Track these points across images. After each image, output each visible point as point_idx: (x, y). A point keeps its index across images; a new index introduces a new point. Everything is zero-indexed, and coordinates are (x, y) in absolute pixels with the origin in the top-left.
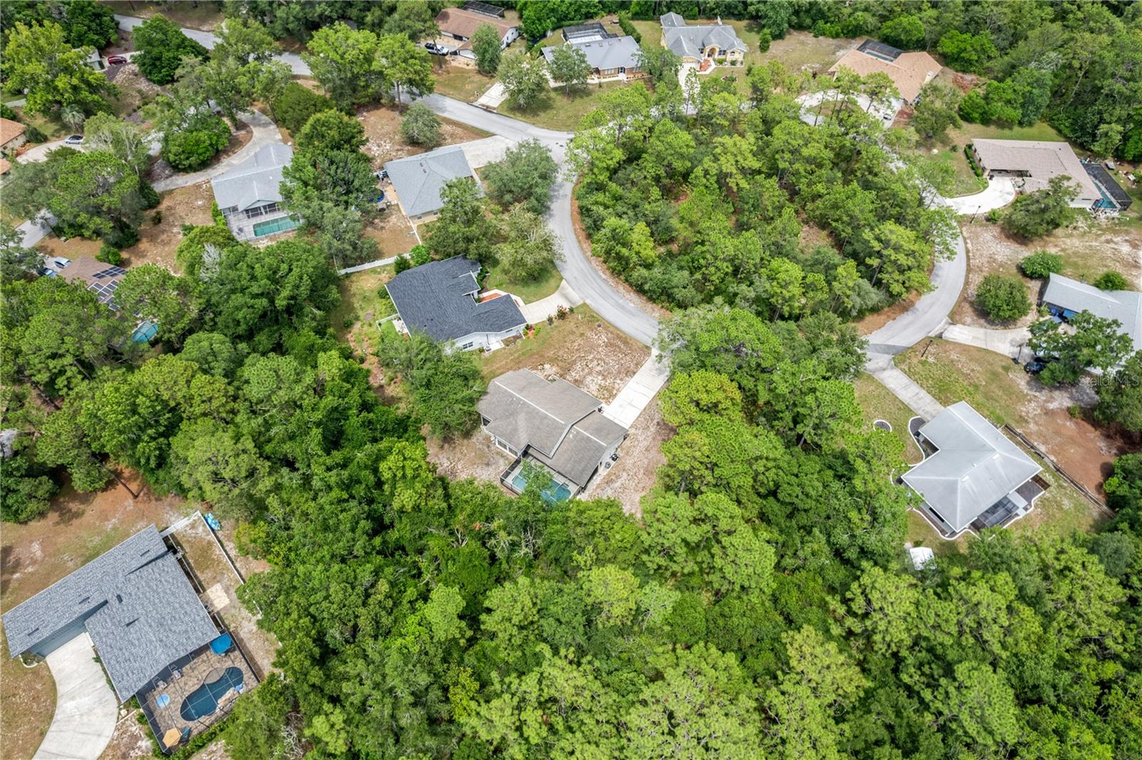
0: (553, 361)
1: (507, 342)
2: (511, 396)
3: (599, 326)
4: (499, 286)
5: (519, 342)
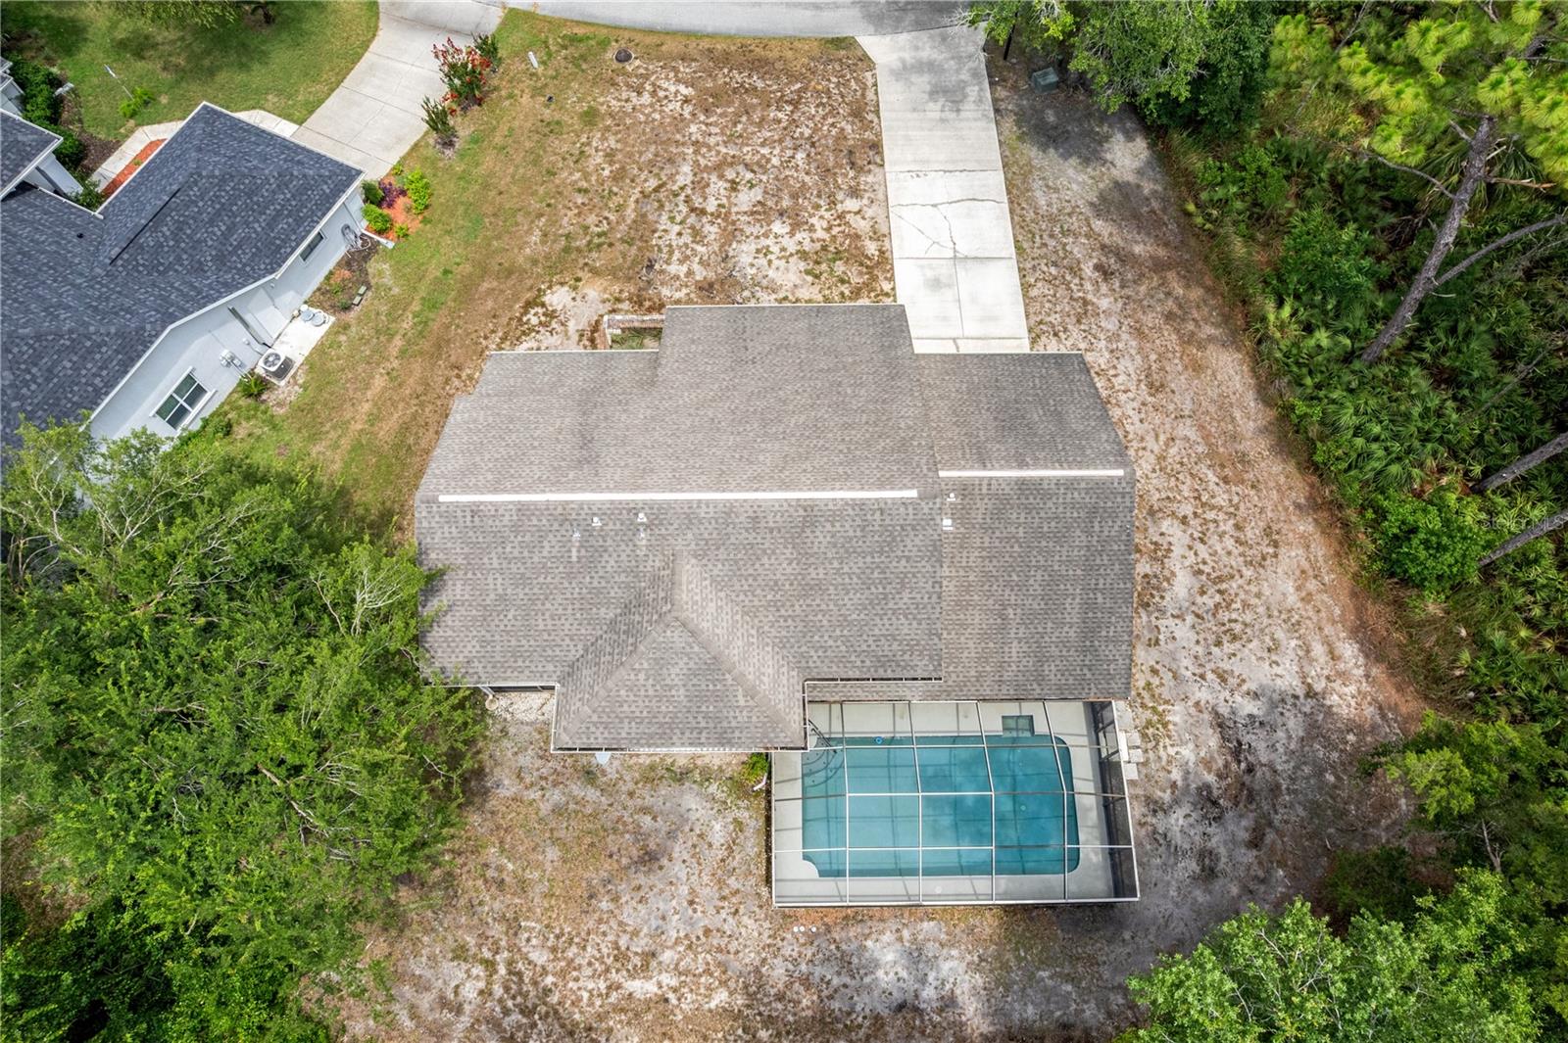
0: (565, 264)
1: (334, 297)
2: (565, 516)
3: (623, 57)
4: (144, 110)
5: (379, 269)
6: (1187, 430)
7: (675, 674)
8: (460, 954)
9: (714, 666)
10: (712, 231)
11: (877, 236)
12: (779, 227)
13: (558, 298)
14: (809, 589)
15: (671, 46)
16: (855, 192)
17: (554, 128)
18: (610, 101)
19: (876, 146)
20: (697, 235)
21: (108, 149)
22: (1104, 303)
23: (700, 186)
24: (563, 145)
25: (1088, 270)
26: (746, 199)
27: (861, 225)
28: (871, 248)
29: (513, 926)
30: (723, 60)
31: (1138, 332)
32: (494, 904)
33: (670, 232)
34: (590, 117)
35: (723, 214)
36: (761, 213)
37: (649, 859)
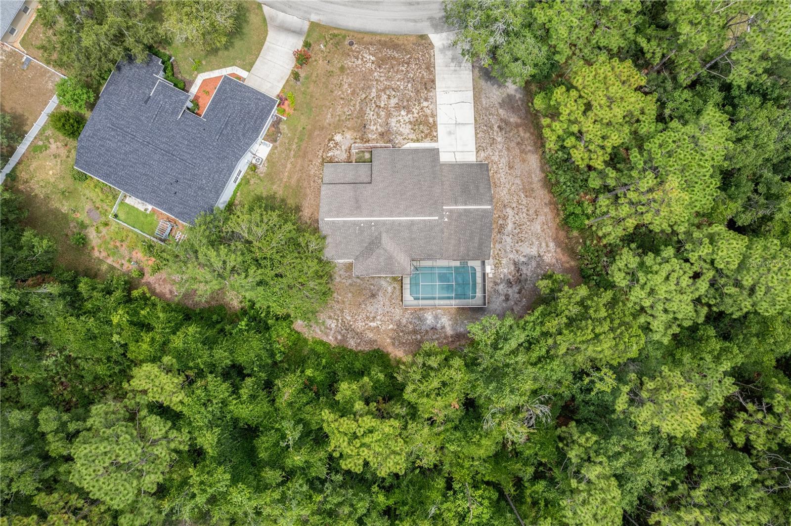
0: (338, 127)
1: (272, 137)
3: (351, 44)
4: (199, 69)
5: (282, 127)
6: (518, 181)
7: (381, 260)
8: (330, 317)
9: (390, 258)
10: (383, 114)
11: (434, 116)
12: (403, 113)
13: (338, 138)
14: (412, 239)
15: (367, 39)
16: (426, 100)
17: (330, 74)
18: (348, 63)
19: (433, 81)
20: (378, 115)
21: (191, 83)
22: (499, 139)
23: (378, 97)
24: (334, 81)
25: (496, 128)
26: (393, 102)
27: (428, 112)
28: (431, 120)
29: (342, 311)
30: (384, 44)
31: (508, 149)
32: (337, 306)
33: (370, 115)
34: (342, 69)
35: (386, 108)
36: (398, 107)
37: (373, 296)
